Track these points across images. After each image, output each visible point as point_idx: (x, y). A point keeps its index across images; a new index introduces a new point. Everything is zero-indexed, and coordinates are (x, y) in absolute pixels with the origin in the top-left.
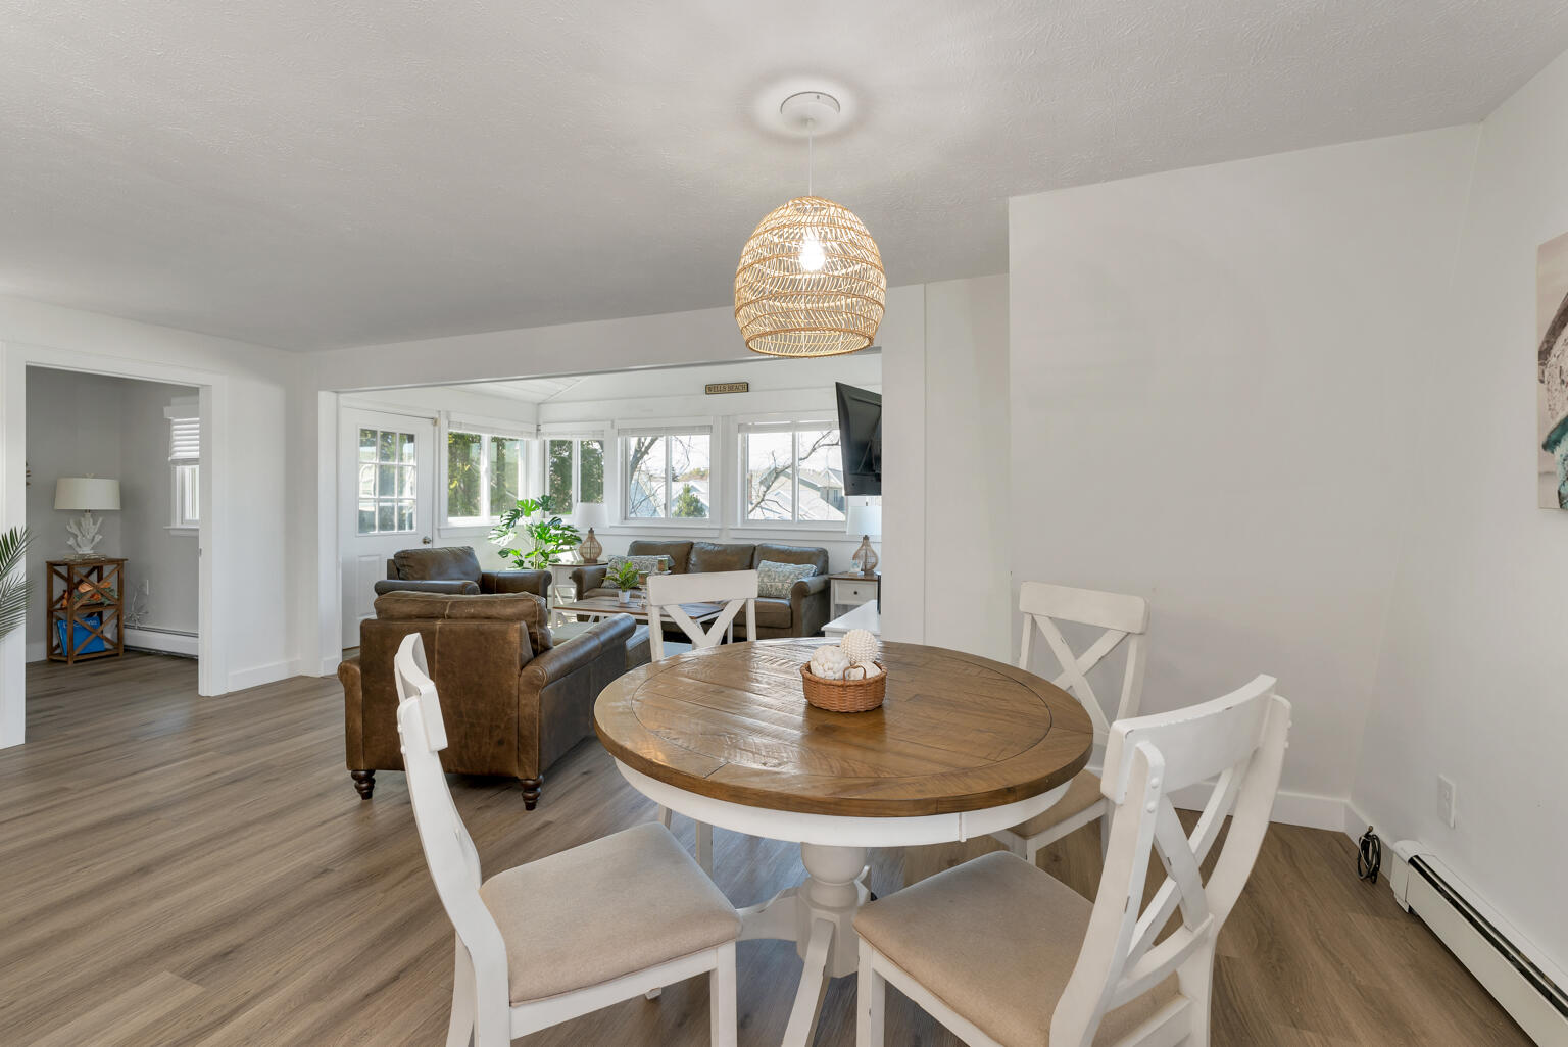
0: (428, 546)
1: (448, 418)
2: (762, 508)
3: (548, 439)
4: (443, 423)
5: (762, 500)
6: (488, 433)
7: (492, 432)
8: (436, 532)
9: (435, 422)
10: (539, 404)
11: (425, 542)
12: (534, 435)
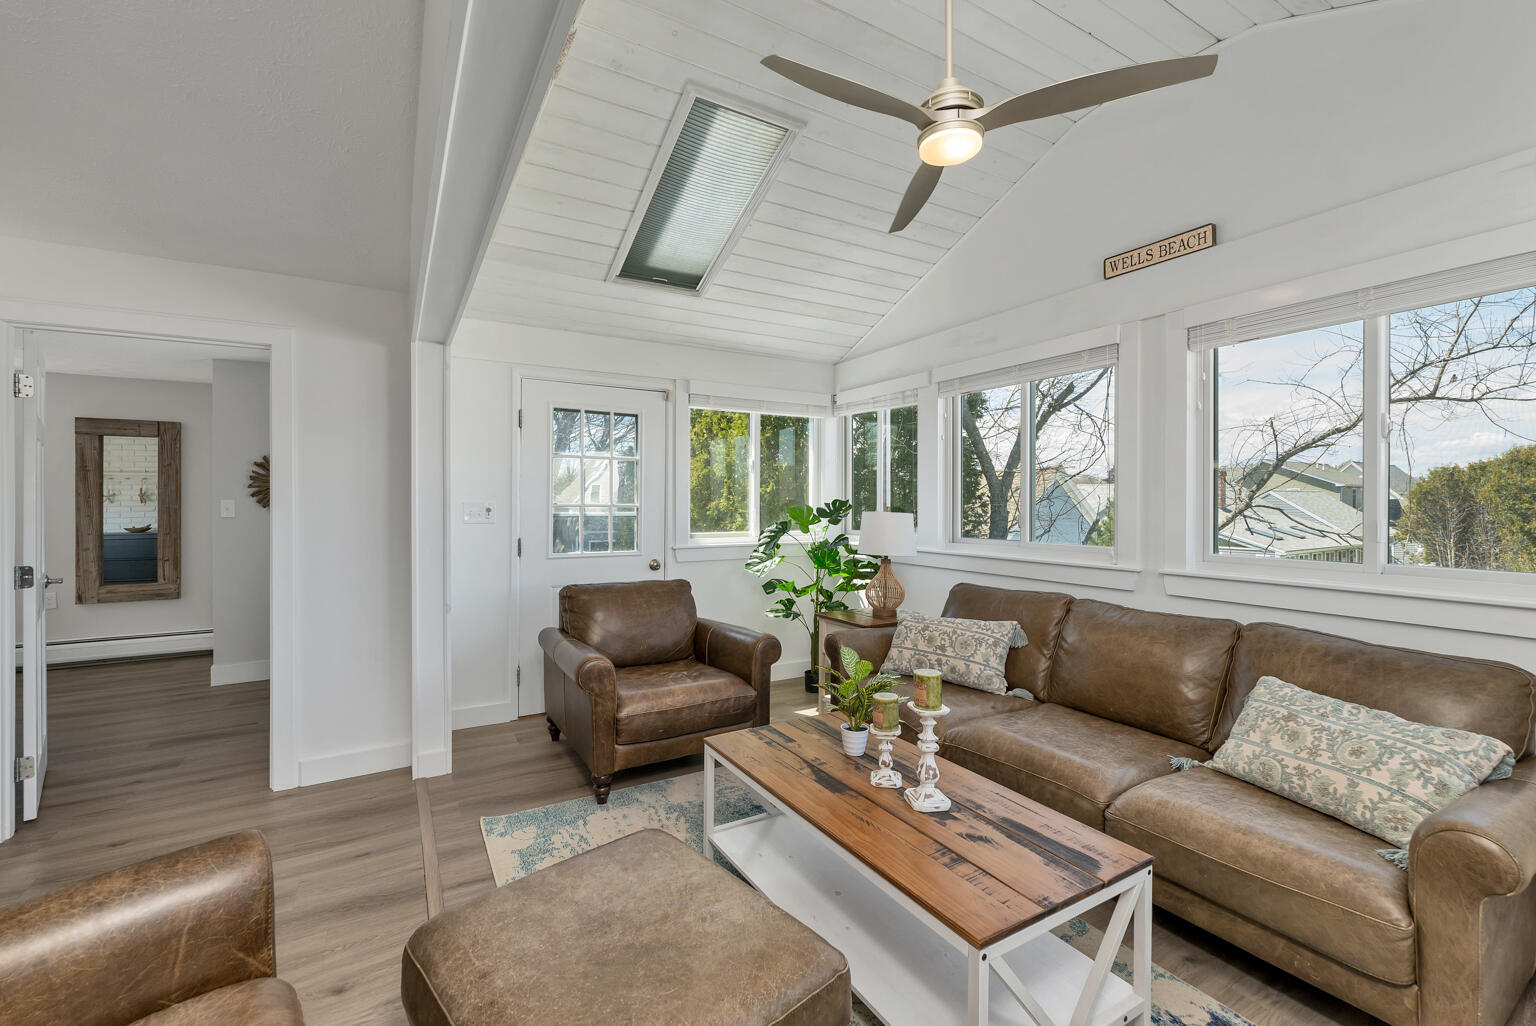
0: (657, 576)
1: (687, 389)
2: (1245, 517)
3: (850, 414)
4: (681, 396)
5: (1248, 506)
6: (755, 409)
7: (759, 408)
8: (670, 553)
9: (666, 395)
10: (836, 364)
11: (654, 568)
12: (830, 410)
